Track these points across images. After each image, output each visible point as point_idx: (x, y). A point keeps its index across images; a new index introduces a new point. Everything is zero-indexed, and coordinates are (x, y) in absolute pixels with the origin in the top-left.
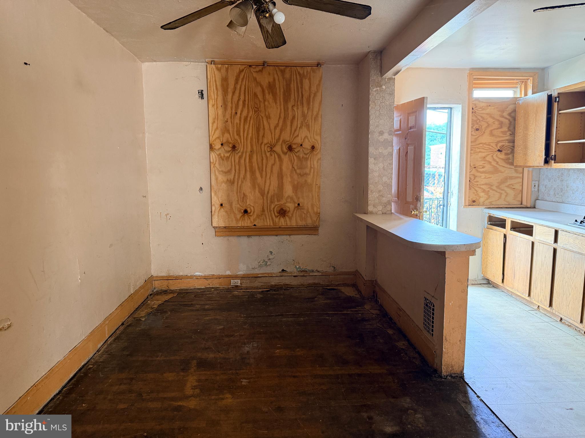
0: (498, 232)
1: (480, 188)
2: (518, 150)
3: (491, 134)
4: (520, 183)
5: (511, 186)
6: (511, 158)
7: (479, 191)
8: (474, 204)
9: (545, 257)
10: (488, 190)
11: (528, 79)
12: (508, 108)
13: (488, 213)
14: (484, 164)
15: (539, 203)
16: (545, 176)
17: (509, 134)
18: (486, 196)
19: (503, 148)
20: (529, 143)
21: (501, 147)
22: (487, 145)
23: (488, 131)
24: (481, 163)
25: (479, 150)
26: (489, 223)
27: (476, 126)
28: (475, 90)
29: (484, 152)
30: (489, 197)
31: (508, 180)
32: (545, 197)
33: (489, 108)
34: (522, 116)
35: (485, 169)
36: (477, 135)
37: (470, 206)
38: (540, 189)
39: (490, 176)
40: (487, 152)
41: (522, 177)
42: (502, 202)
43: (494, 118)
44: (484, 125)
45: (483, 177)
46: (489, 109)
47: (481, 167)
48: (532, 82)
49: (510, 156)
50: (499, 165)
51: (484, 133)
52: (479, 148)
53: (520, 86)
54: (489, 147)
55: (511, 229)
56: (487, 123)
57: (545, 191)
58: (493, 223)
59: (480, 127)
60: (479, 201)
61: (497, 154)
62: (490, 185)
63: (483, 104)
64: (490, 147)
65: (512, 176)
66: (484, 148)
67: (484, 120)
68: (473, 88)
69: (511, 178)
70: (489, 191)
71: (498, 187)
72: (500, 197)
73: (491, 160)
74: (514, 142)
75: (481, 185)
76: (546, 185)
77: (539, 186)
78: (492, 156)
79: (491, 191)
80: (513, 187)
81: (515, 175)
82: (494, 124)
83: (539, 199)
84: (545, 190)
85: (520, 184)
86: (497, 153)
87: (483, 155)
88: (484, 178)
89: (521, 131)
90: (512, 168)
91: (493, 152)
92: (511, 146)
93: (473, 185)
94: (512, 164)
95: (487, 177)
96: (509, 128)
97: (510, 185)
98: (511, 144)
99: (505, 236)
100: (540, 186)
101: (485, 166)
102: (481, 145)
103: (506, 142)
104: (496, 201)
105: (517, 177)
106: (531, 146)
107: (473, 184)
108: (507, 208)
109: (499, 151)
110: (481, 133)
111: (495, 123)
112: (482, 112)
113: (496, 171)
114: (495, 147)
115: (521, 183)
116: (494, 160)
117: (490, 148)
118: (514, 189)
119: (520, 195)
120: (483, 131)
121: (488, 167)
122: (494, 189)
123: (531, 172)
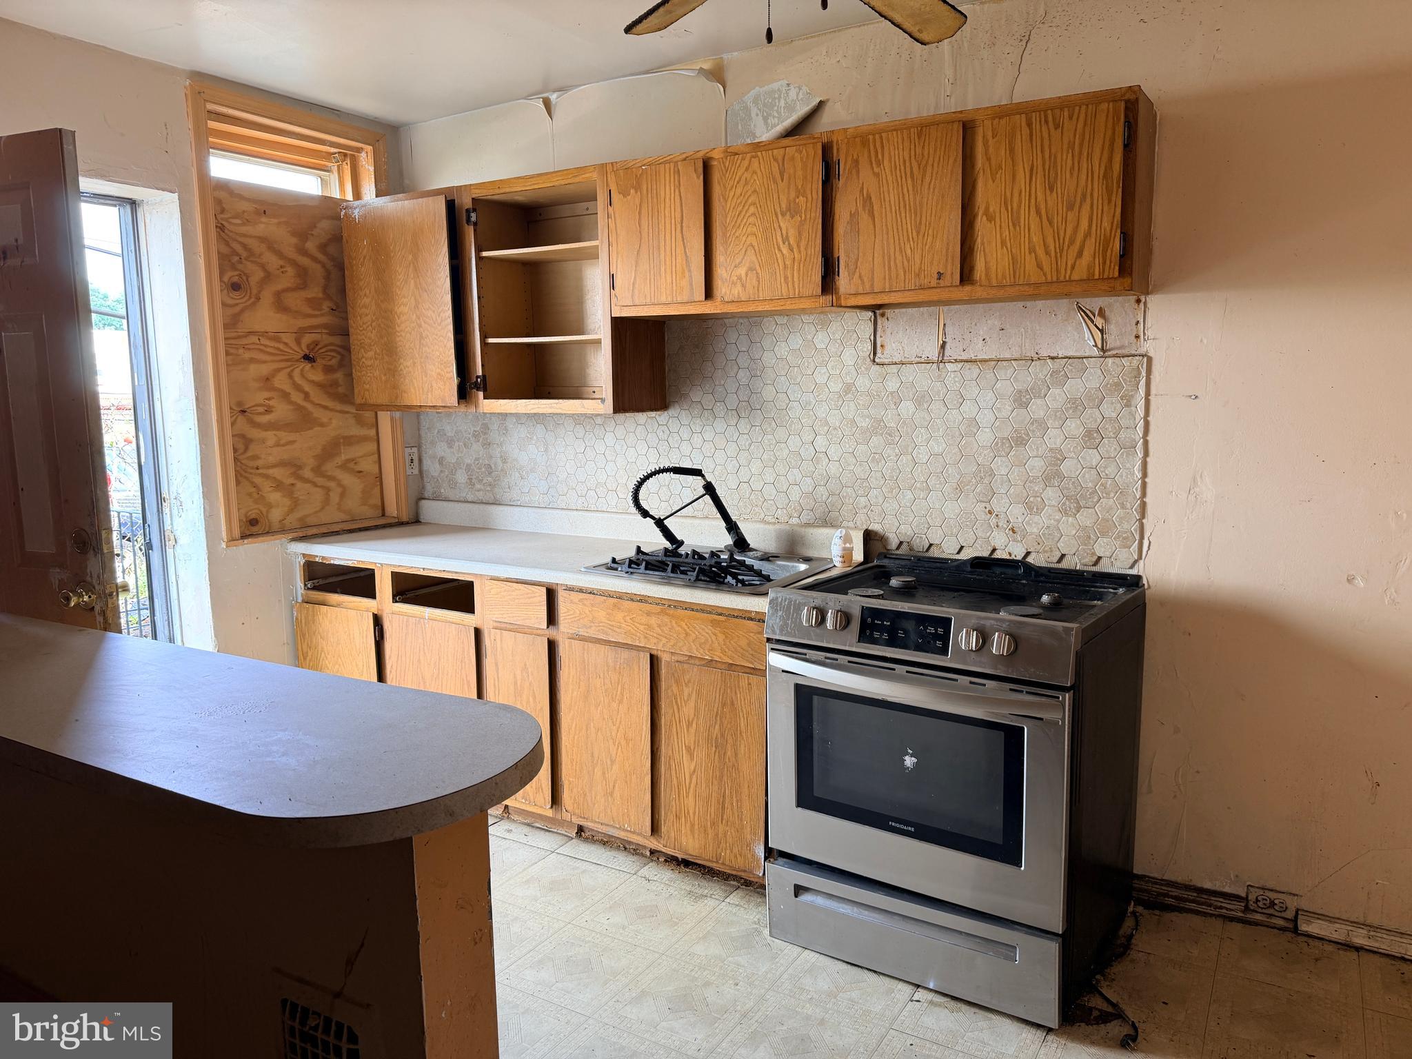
0: (353, 612)
1: (267, 477)
2: (367, 357)
3: (280, 306)
4: (373, 454)
5: (351, 465)
6: (341, 382)
7: (266, 486)
8: (255, 529)
9: (525, 668)
10: (291, 481)
11: (359, 150)
12: (315, 227)
13: (304, 554)
14: (269, 399)
15: (430, 509)
16: (436, 431)
17: (328, 309)
18: (287, 502)
19: (316, 349)
20: (400, 338)
21: (312, 347)
22: (270, 339)
23: (267, 296)
24: (261, 397)
25: (247, 355)
26: (309, 586)
27: (231, 275)
28: (215, 155)
29: (264, 362)
30: (295, 504)
31: (342, 447)
32: (442, 491)
33: (264, 219)
34: (365, 258)
35: (273, 414)
36: (237, 304)
37: (246, 541)
38: (425, 468)
39: (292, 437)
40: (273, 361)
41: (376, 438)
42: (332, 515)
43: (280, 254)
44: (258, 274)
45: (271, 442)
46: (261, 223)
47: (261, 409)
48: (371, 160)
49: (339, 376)
50: (312, 403)
51: (258, 299)
52: (249, 349)
53: (338, 166)
54: (277, 345)
55: (394, 596)
56: (263, 267)
57: (442, 475)
58: (321, 582)
59: (244, 278)
60: (268, 520)
61: (303, 368)
62: (295, 467)
63: (245, 206)
64: (281, 346)
65: (352, 436)
66: (262, 347)
67: (251, 259)
68: (211, 148)
69: (349, 441)
70: (293, 484)
71: (317, 470)
72: (326, 502)
73: (287, 387)
74: (345, 333)
75: (268, 468)
76: (442, 457)
77: (420, 460)
78: (290, 376)
79: (299, 485)
80: (358, 468)
81: (356, 431)
82: (282, 272)
83: (426, 496)
84: (441, 471)
85: (372, 457)
86: (302, 365)
87: (264, 369)
88: (274, 446)
89: (366, 301)
90: (347, 412)
91: (289, 363)
92: (338, 346)
93: (244, 470)
94: (347, 398)
95: (282, 442)
96: (325, 289)
97: (349, 461)
98: (337, 340)
99: (378, 621)
100: (424, 462)
101: (273, 407)
102: (254, 339)
103: (324, 331)
104: (316, 512)
105: (364, 439)
106: (407, 346)
107: (244, 467)
108: (351, 531)
109: (307, 358)
110: (249, 300)
111: (286, 271)
112: (244, 229)
113: (305, 421)
114: (293, 344)
115: (376, 456)
116: (298, 388)
117: (281, 350)
118: (360, 472)
119: (377, 490)
120: (254, 291)
121: (282, 411)
122: (306, 476)
123: (398, 423)
